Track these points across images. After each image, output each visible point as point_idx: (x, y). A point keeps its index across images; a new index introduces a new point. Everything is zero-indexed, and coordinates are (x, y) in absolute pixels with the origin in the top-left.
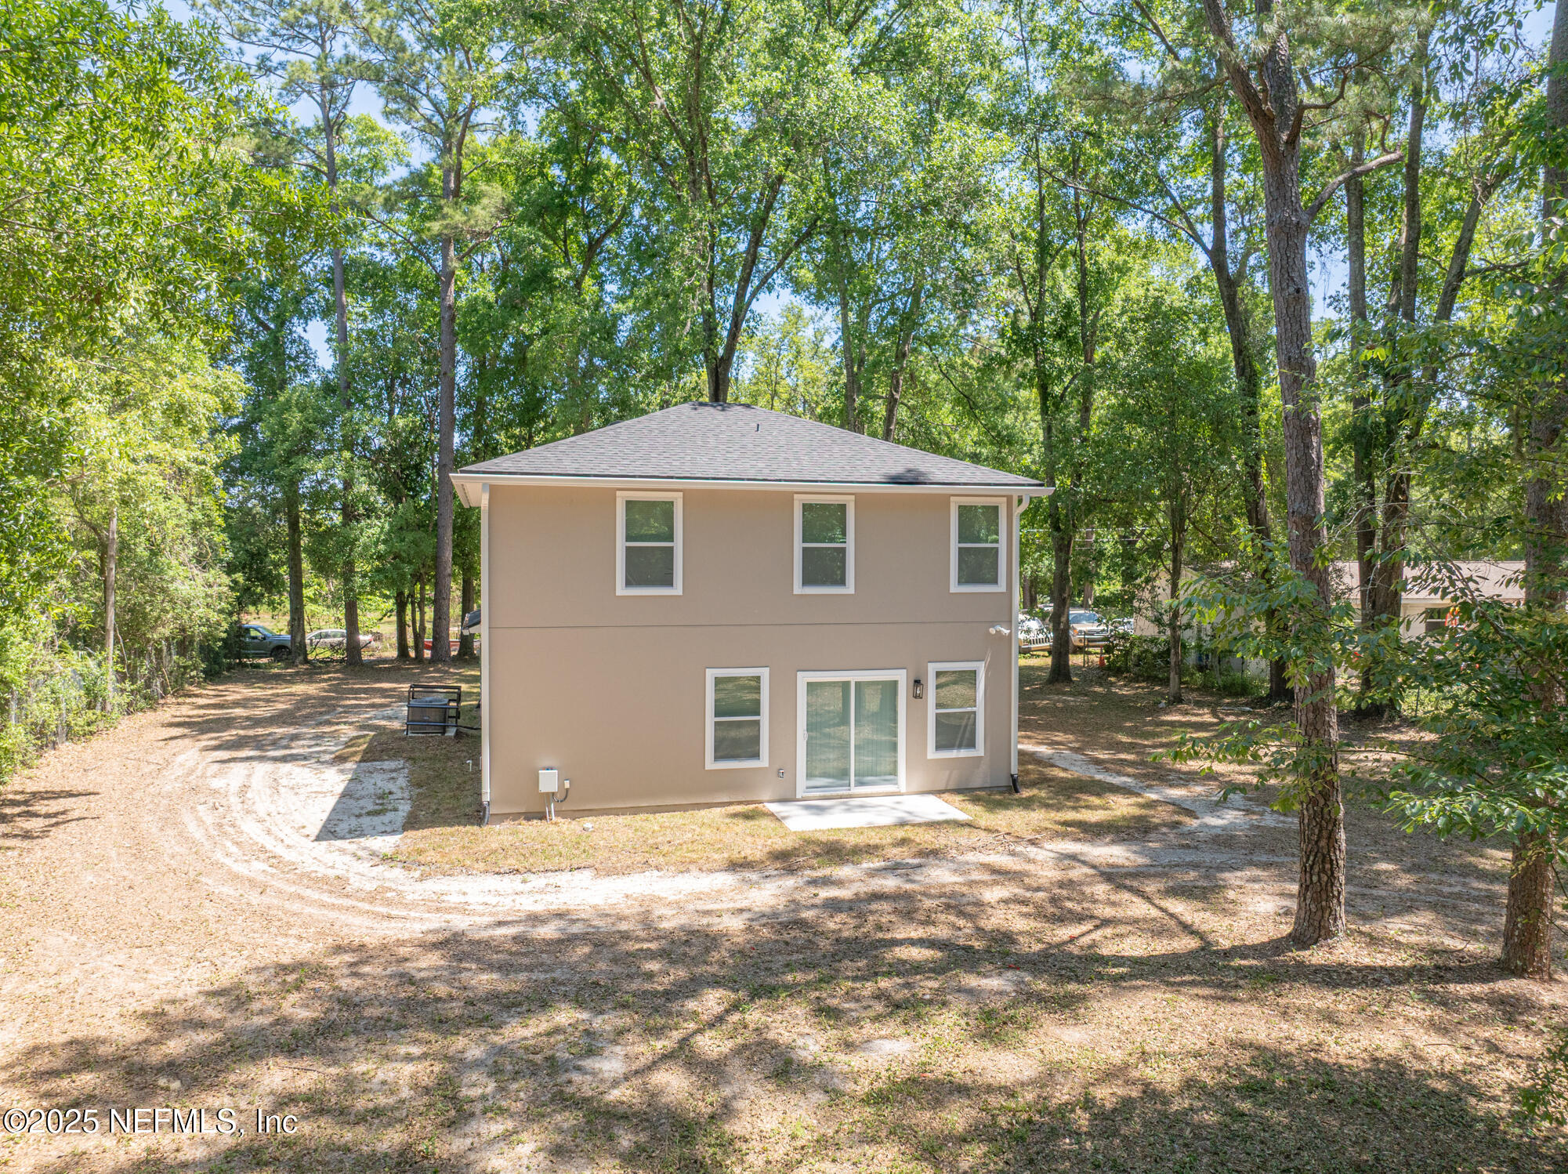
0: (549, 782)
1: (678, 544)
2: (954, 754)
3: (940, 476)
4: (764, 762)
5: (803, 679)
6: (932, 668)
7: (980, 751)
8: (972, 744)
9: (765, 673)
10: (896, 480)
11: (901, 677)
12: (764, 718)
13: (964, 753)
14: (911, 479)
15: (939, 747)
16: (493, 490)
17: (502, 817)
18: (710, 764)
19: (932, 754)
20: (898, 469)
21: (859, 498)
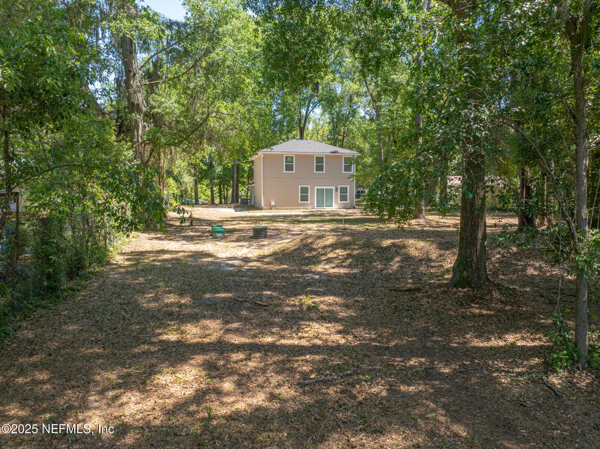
0: (273, 203)
1: (294, 164)
2: (343, 202)
3: (341, 152)
4: (309, 202)
5: (316, 188)
6: (339, 186)
7: (348, 202)
8: (347, 200)
9: (309, 186)
10: (332, 152)
11: (333, 188)
12: (309, 194)
13: (345, 202)
14: (335, 152)
15: (340, 200)
16: (264, 154)
17: (265, 209)
18: (300, 202)
19: (339, 202)
20: (333, 151)
21: (326, 156)
